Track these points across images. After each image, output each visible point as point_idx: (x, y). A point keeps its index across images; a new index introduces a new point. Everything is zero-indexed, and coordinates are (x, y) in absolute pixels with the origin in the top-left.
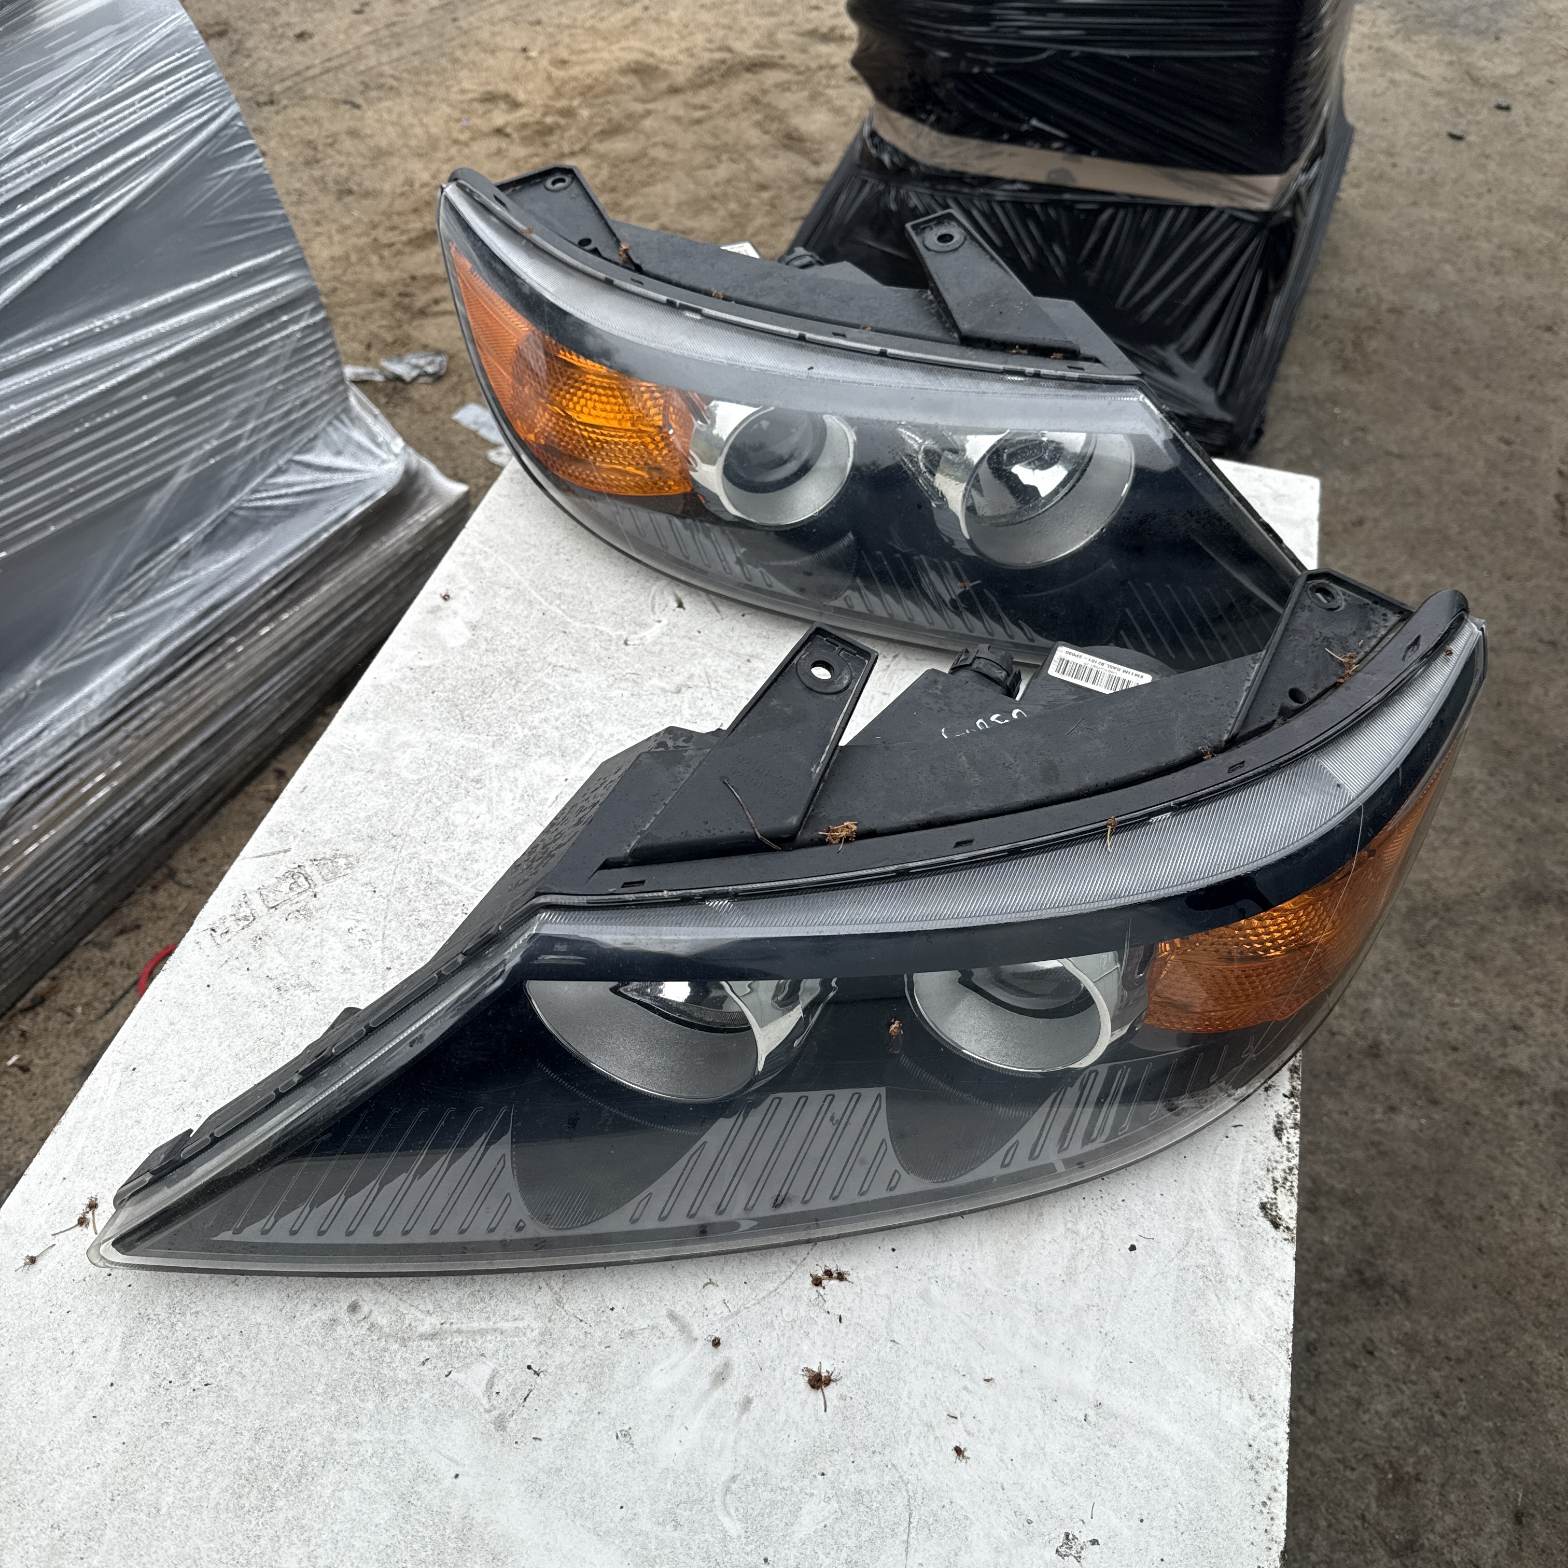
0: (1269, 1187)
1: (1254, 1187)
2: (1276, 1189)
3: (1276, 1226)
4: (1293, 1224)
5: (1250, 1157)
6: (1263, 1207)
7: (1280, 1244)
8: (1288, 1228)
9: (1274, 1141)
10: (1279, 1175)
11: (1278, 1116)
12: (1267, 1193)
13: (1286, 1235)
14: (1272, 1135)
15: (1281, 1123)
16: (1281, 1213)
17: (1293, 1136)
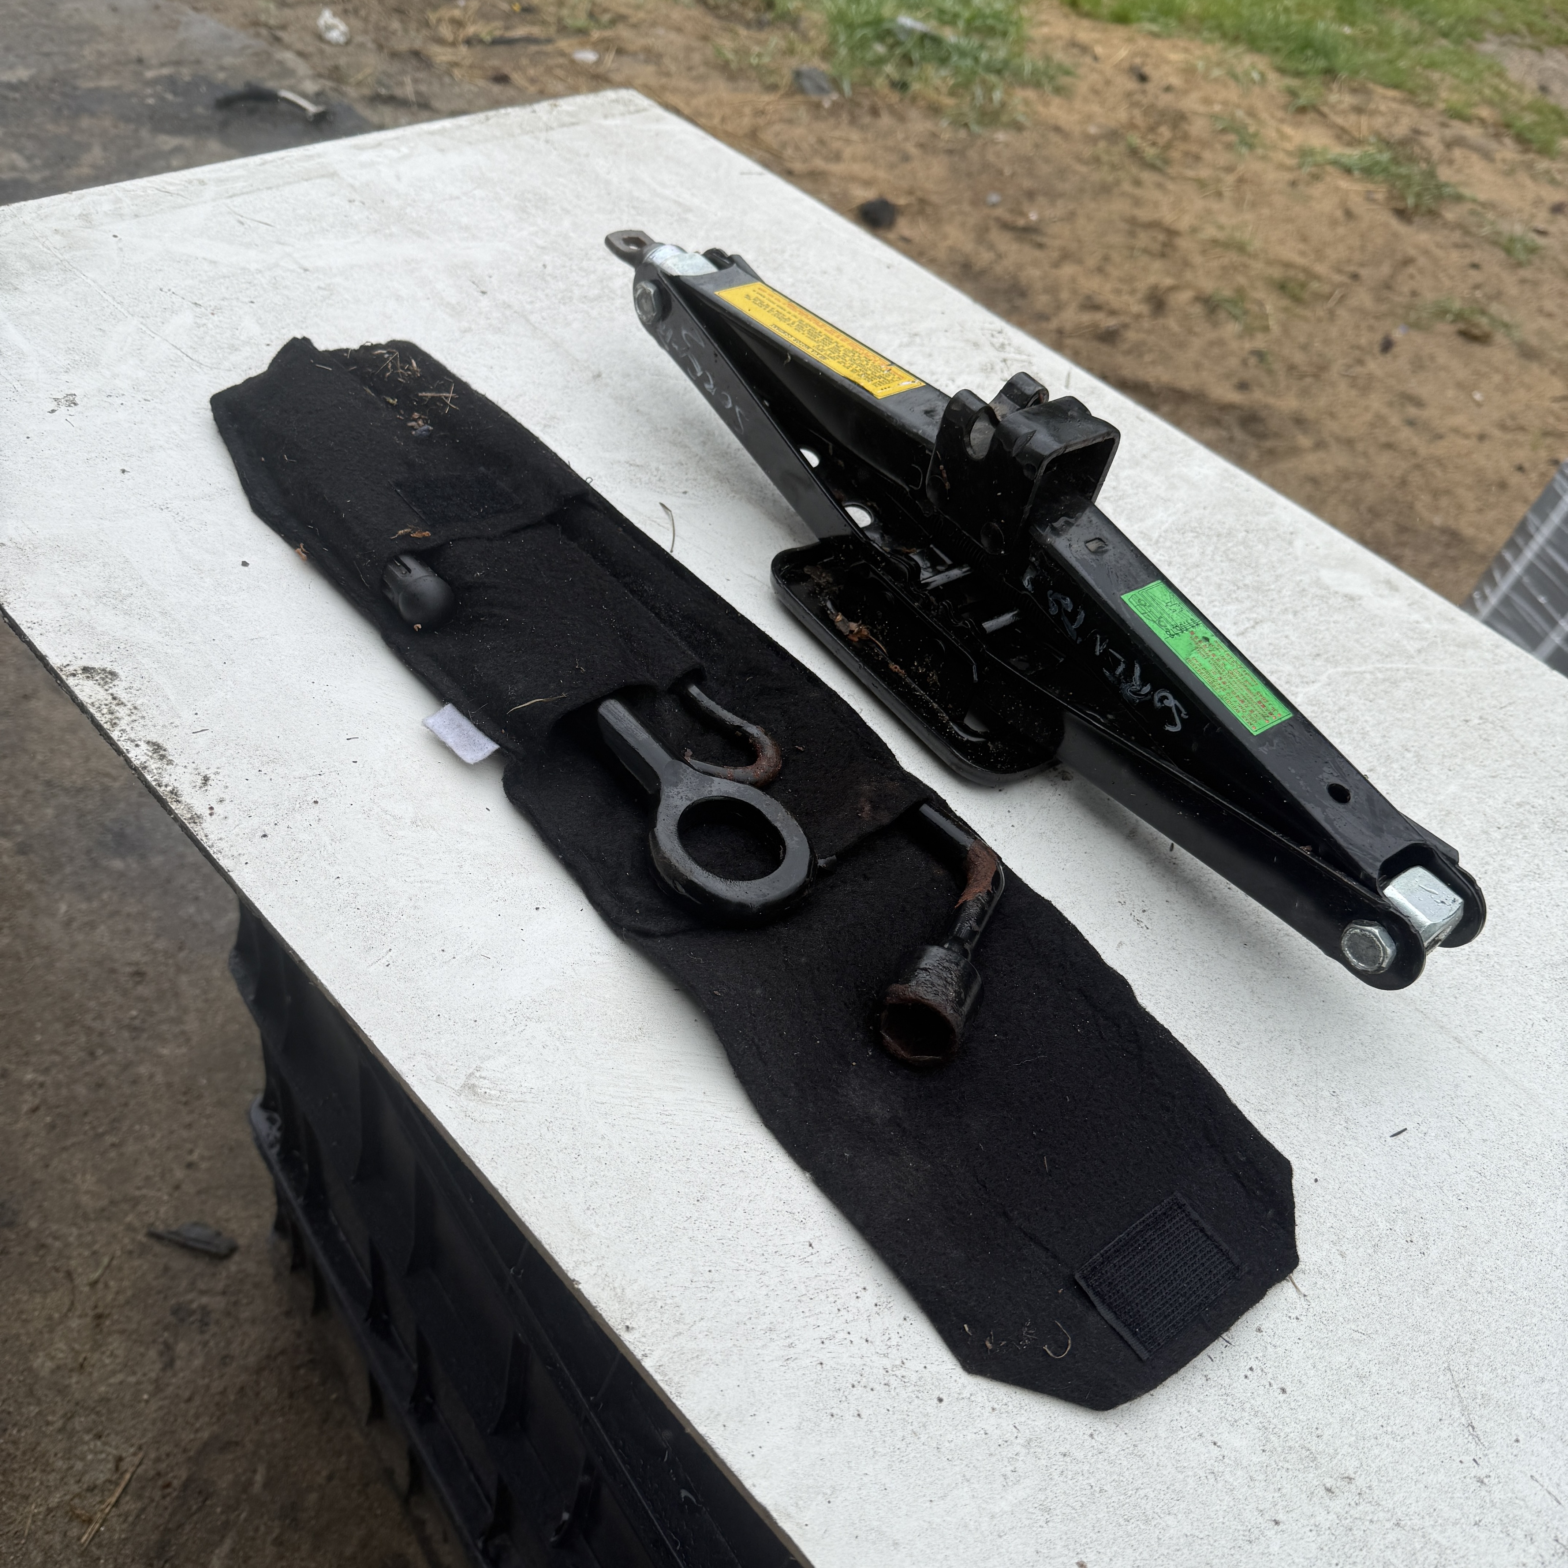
0: (123, 696)
1: (136, 685)
2: (114, 698)
3: (85, 669)
4: (71, 682)
5: (164, 707)
6: (113, 674)
7: (69, 658)
8: (74, 675)
9: (154, 738)
10: (122, 712)
11: (170, 762)
12: (119, 689)
13: (71, 669)
14: (160, 741)
15: (162, 757)
16: (91, 682)
17: (138, 755)
